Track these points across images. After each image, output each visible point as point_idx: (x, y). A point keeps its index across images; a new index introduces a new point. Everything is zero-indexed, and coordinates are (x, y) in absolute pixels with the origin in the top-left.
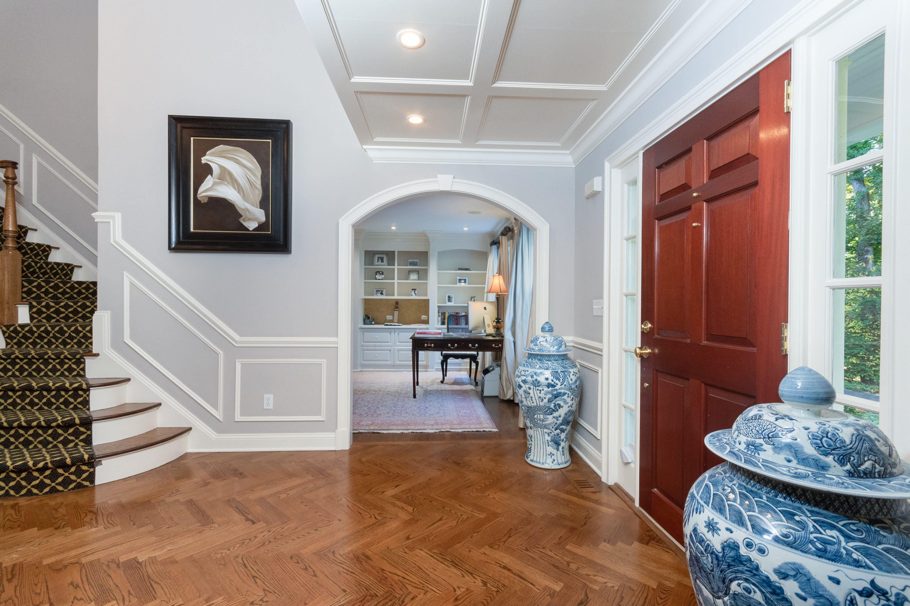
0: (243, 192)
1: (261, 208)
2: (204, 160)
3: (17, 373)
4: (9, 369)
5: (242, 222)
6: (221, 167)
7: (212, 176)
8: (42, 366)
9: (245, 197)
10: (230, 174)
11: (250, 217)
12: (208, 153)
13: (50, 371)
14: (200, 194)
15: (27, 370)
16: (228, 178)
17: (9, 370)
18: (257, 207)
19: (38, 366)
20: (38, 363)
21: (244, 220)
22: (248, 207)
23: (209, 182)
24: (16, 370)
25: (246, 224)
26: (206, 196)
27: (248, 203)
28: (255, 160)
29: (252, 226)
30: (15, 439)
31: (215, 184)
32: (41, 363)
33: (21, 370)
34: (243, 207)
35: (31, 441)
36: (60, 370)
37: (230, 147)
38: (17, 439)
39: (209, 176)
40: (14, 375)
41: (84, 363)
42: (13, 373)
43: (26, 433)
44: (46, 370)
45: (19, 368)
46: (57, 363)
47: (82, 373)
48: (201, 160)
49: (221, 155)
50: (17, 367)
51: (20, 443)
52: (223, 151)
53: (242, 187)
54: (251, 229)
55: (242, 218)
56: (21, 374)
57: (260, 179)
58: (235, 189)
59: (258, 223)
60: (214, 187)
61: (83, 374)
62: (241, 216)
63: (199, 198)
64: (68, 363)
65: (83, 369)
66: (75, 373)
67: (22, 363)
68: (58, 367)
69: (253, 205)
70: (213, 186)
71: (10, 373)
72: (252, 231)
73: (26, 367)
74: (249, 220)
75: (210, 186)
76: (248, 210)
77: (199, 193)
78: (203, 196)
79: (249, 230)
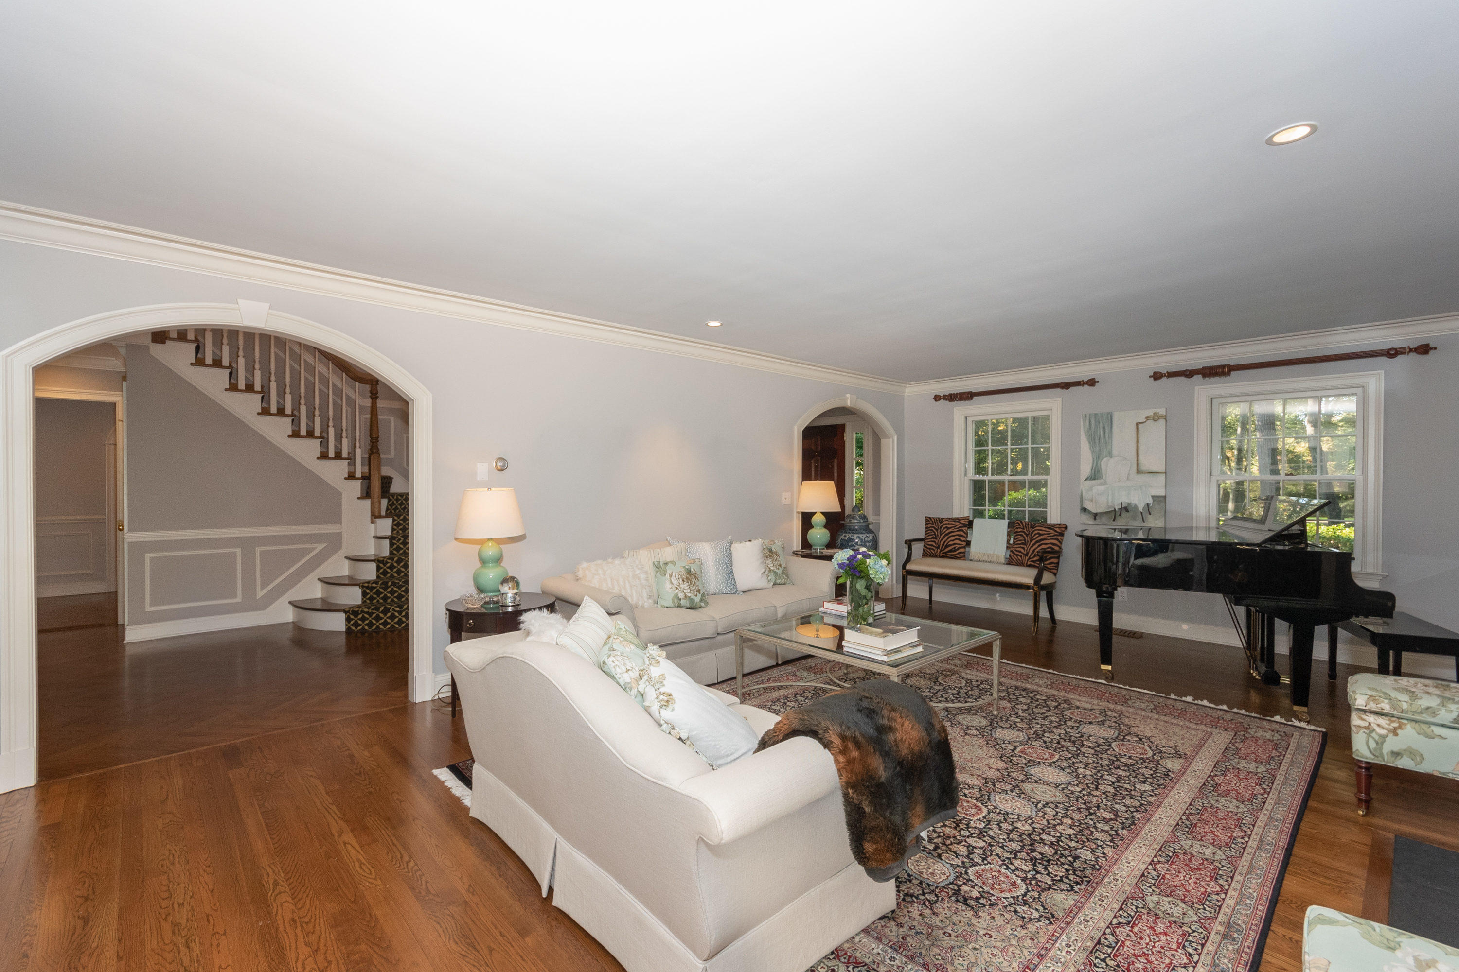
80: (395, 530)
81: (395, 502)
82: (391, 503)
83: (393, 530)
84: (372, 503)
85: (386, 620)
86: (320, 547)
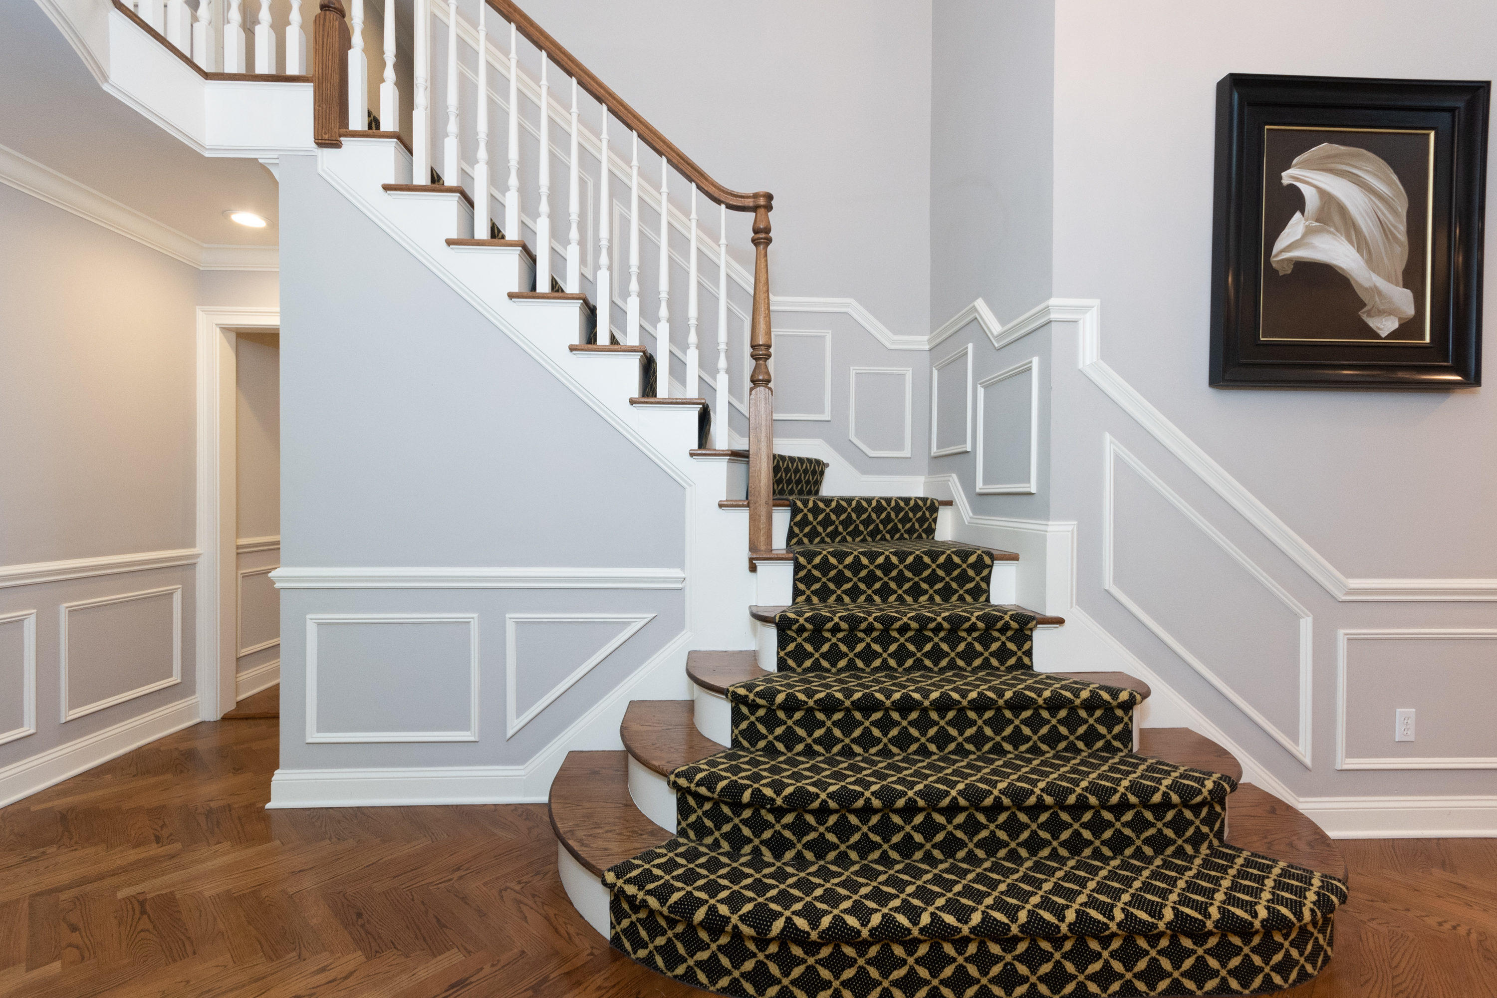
0: (1369, 252)
1: (1406, 286)
2: (1287, 177)
3: (892, 663)
4: (876, 652)
5: (1365, 317)
6: (1322, 193)
7: (1303, 213)
8: (945, 647)
9: (1371, 261)
10: (1342, 210)
11: (1381, 307)
12: (1295, 162)
13: (960, 658)
14: (1276, 256)
15: (914, 654)
16: (1337, 218)
17: (877, 655)
18: (1397, 285)
19: (936, 646)
20: (936, 639)
21: (1369, 315)
22: (1378, 284)
23: (1296, 226)
24: (890, 655)
25: (1373, 323)
26: (1289, 260)
27: (1378, 274)
28: (1395, 177)
29: (1386, 326)
30: (1093, 834)
31: (1309, 232)
32: (942, 639)
33: (901, 655)
34: (1367, 284)
35: (1129, 837)
36: (982, 654)
37: (1342, 148)
38: (1097, 834)
39: (1298, 215)
40: (885, 666)
41: (1030, 638)
42: (885, 661)
43: (1118, 820)
44: (953, 655)
45: (895, 651)
46: (975, 639)
47: (1026, 660)
48: (1281, 178)
49: (1322, 166)
50: (893, 648)
51: (1103, 843)
52: (1329, 157)
53: (1365, 239)
54: (1384, 334)
55: (1364, 310)
56: (900, 663)
57: (1405, 220)
58: (1353, 246)
59: (1400, 319)
60: (1306, 241)
61: (1029, 664)
62: (1365, 305)
63: (1274, 265)
64: (999, 639)
65: (1029, 653)
66: (1012, 661)
67: (902, 640)
68: (978, 647)
69: (1388, 279)
70: (1304, 236)
71: (877, 663)
72: (1386, 338)
73: (912, 648)
74: (1381, 313)
75: (1299, 237)
76: (1379, 293)
77: (1275, 251)
78: (1283, 260)
79: (1379, 337)
80: (803, 593)
81: (810, 517)
82: (799, 517)
83: (797, 593)
84: (753, 519)
85: (912, 971)
86: (639, 619)
